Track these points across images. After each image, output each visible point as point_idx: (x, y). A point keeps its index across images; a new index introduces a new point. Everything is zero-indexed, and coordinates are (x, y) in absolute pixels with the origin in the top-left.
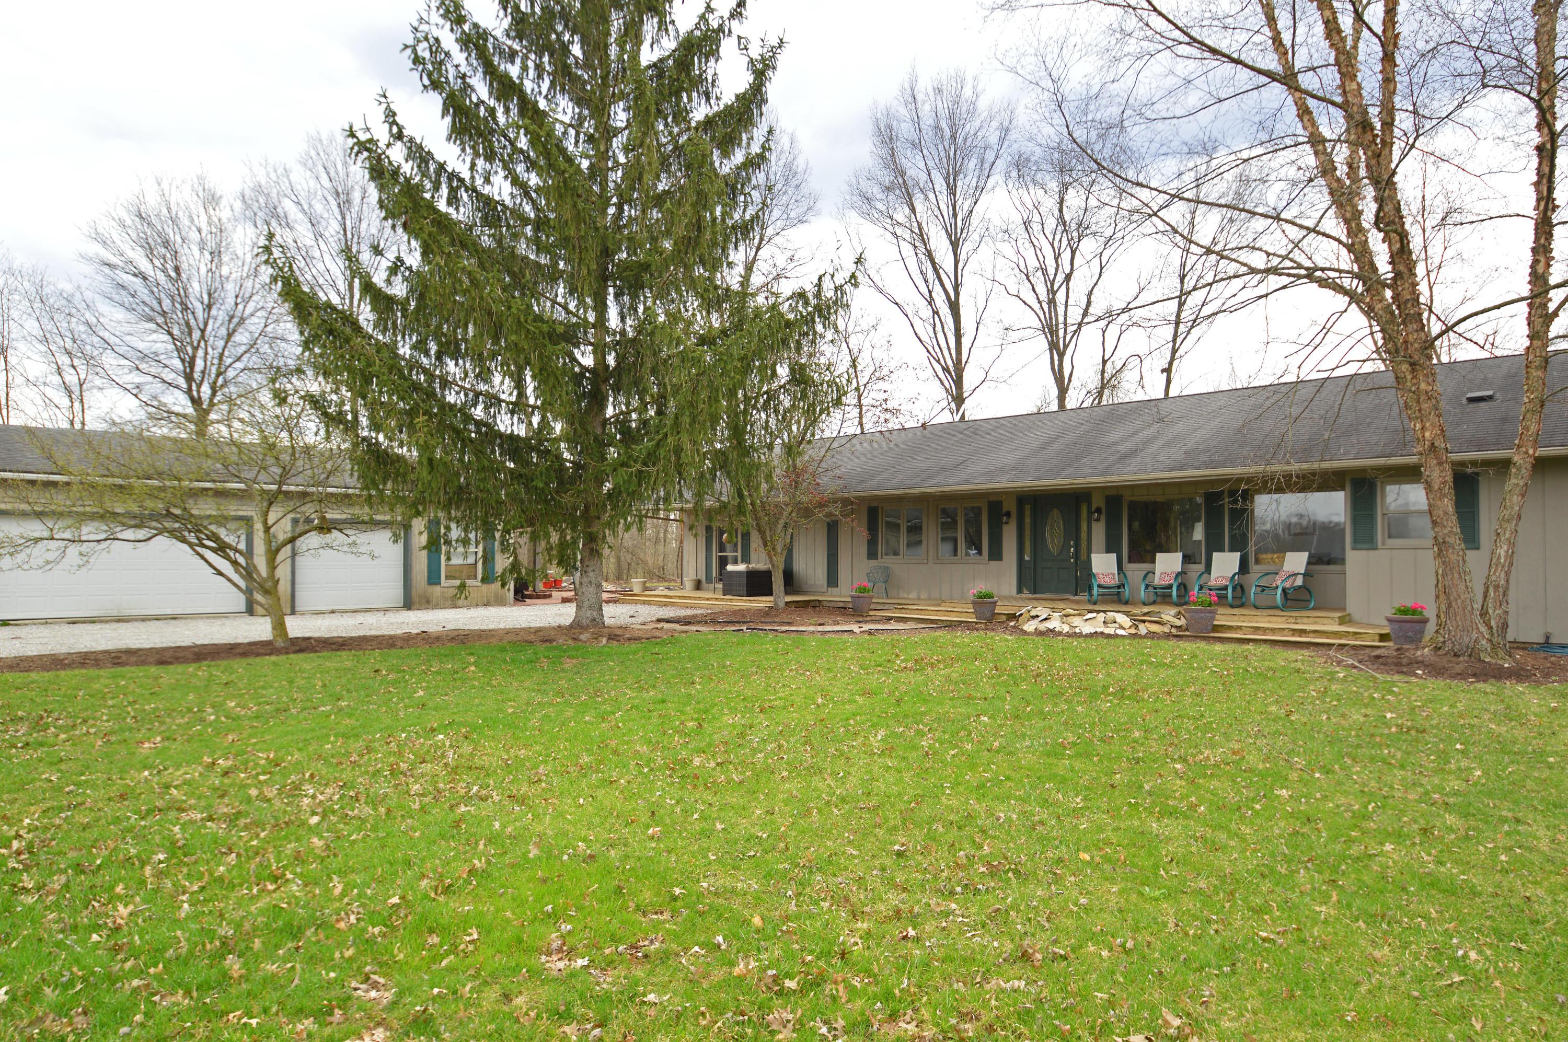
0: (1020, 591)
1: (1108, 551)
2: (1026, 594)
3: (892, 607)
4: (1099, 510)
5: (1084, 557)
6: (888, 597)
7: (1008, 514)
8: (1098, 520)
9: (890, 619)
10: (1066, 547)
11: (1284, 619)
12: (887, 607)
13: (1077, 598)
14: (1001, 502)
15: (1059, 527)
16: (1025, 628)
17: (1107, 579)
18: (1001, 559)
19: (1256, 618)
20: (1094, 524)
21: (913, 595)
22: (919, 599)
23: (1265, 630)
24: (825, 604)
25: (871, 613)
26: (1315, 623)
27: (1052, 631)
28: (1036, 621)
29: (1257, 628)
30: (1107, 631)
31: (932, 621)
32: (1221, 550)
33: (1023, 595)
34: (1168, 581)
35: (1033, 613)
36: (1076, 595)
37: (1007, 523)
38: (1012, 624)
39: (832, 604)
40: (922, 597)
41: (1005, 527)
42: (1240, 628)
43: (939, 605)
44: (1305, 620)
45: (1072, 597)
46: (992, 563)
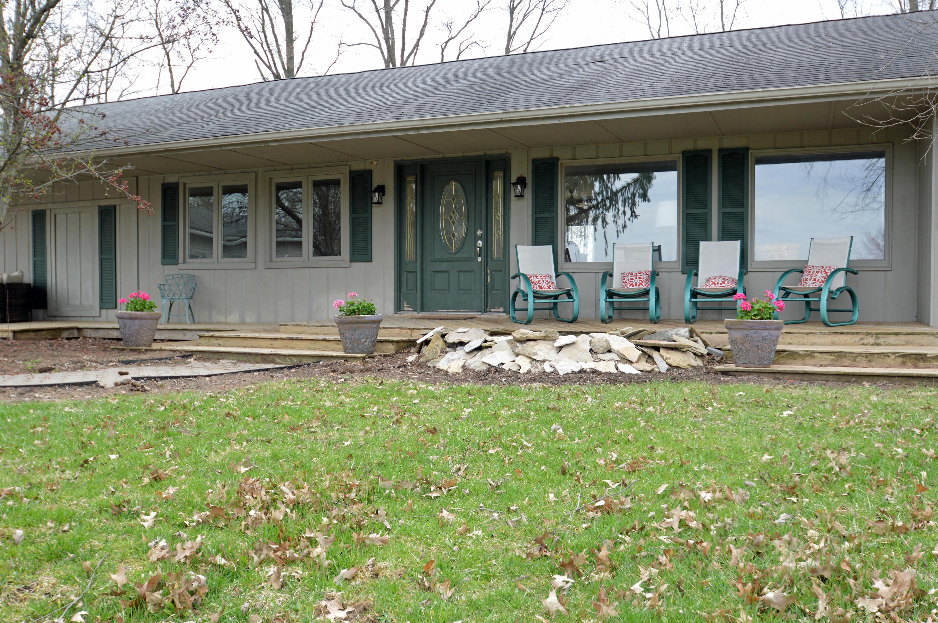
0: (399, 307)
1: (537, 241)
2: (408, 312)
3: (195, 335)
4: (521, 181)
5: (497, 251)
6: (193, 321)
7: (381, 190)
8: (521, 196)
9: (187, 355)
10: (470, 237)
11: (857, 338)
12: (189, 335)
13: (486, 315)
14: (370, 172)
15: (459, 210)
16: (442, 364)
17: (544, 284)
18: (371, 261)
19: (811, 338)
20: (514, 203)
21: (234, 318)
22: (242, 323)
23: (854, 357)
24: (88, 333)
25: (155, 346)
26: (907, 343)
27: (498, 370)
28: (460, 352)
29: (841, 354)
30: (602, 367)
31: (264, 358)
32: (707, 238)
33: (405, 314)
34: (637, 286)
35: (452, 338)
36: (486, 311)
37: (379, 203)
38: (411, 358)
39: (101, 334)
40: (248, 320)
41: (376, 210)
42: (810, 354)
43: (277, 331)
44: (892, 339)
45: (479, 315)
46: (355, 265)
